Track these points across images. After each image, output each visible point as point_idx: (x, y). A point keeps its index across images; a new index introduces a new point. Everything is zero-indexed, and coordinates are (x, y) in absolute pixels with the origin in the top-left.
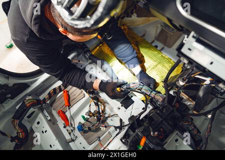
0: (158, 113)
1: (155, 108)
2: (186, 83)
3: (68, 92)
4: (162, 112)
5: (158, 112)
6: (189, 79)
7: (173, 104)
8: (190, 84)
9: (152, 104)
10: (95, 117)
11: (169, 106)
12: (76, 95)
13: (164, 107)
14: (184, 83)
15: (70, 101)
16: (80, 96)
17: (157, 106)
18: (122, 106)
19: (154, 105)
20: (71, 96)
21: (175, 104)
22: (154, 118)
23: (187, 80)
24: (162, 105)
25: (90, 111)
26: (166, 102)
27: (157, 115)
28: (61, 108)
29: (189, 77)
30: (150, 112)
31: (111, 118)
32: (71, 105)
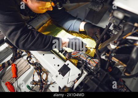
0: (93, 80)
1: (90, 73)
2: (118, 46)
3: (16, 65)
4: (96, 77)
5: (93, 77)
6: (120, 41)
7: (106, 68)
8: (123, 46)
9: (87, 70)
10: (39, 86)
11: (102, 70)
12: (23, 68)
13: (98, 72)
14: (116, 46)
15: (18, 73)
16: (26, 68)
17: (91, 71)
18: (60, 74)
19: (88, 71)
20: (18, 68)
21: (107, 69)
22: (89, 85)
23: (118, 43)
24: (96, 70)
25: (34, 81)
26: (99, 66)
27: (92, 82)
28: (10, 79)
29: (120, 39)
30: (85, 78)
31: (53, 85)
32: (19, 76)
